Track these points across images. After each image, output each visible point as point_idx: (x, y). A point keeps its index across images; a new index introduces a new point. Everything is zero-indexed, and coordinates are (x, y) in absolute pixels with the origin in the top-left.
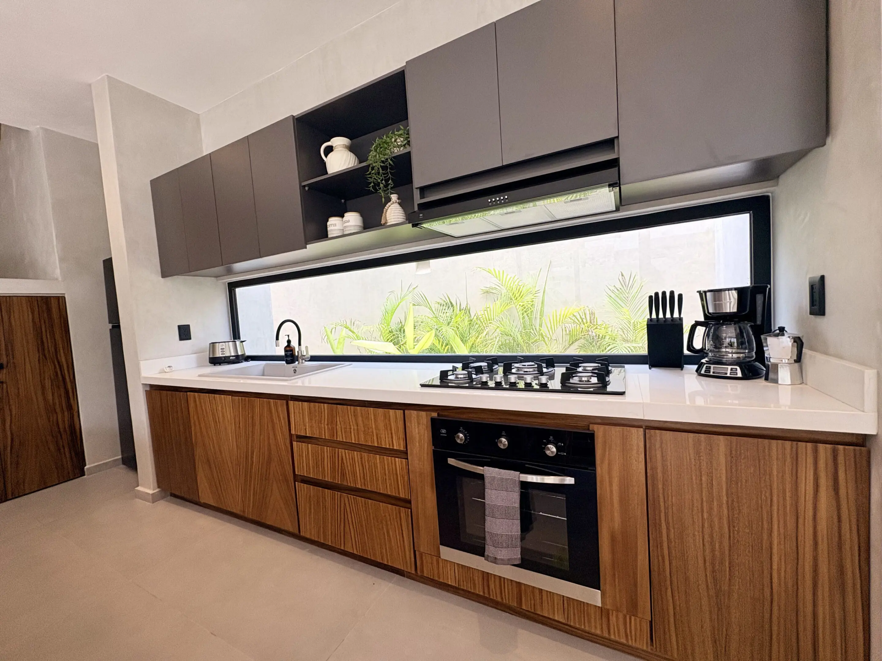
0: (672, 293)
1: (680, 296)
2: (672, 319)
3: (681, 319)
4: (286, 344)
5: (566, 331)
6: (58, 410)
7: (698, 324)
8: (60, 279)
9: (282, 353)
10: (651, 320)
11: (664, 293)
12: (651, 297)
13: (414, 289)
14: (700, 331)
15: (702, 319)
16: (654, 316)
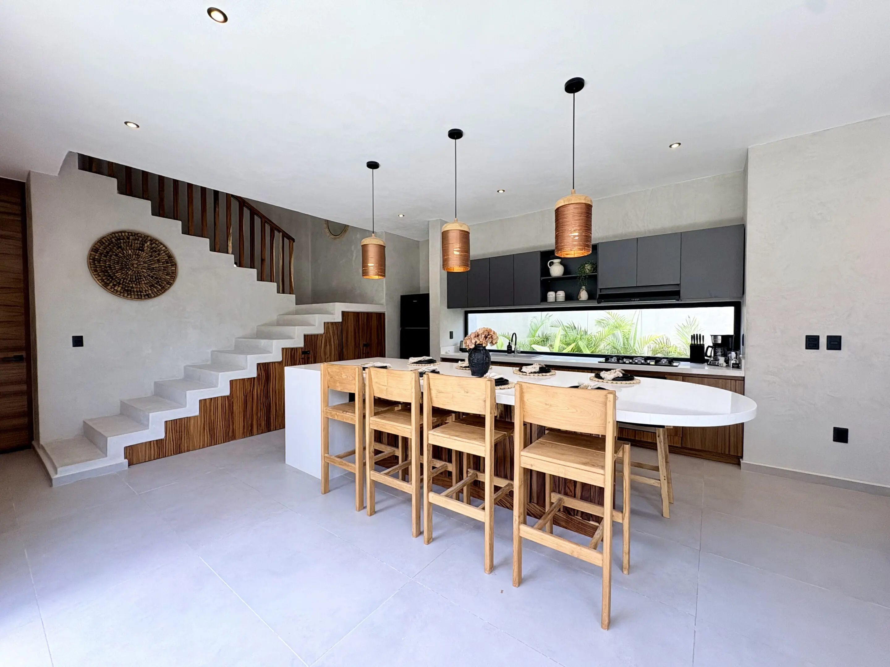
0: (700, 335)
1: (703, 336)
2: (700, 344)
3: (703, 345)
4: (508, 344)
5: (650, 348)
7: (709, 347)
8: (385, 304)
9: (506, 349)
10: (692, 344)
11: (697, 335)
12: (692, 336)
13: (550, 316)
14: (710, 349)
15: (711, 345)
16: (693, 343)
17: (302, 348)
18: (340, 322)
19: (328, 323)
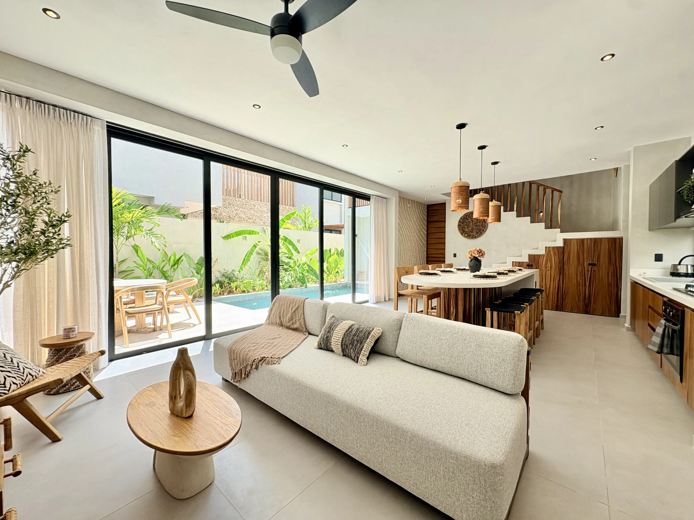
6: (613, 286)
8: (622, 230)
17: (527, 262)
18: (561, 247)
19: (549, 247)
